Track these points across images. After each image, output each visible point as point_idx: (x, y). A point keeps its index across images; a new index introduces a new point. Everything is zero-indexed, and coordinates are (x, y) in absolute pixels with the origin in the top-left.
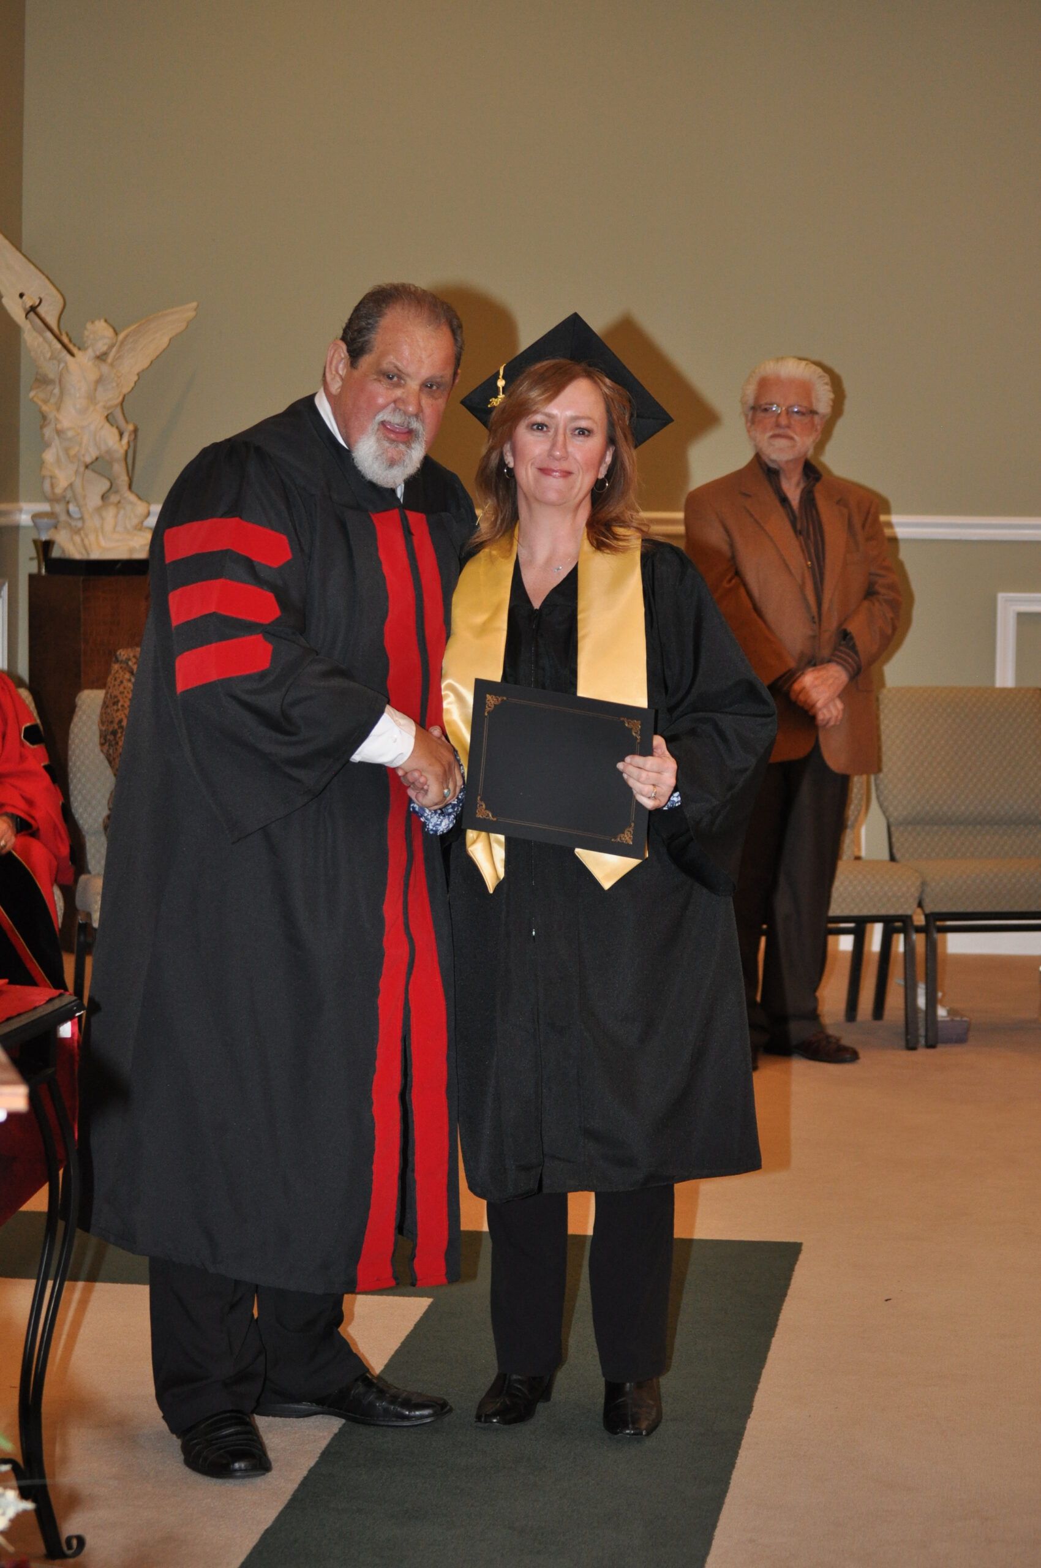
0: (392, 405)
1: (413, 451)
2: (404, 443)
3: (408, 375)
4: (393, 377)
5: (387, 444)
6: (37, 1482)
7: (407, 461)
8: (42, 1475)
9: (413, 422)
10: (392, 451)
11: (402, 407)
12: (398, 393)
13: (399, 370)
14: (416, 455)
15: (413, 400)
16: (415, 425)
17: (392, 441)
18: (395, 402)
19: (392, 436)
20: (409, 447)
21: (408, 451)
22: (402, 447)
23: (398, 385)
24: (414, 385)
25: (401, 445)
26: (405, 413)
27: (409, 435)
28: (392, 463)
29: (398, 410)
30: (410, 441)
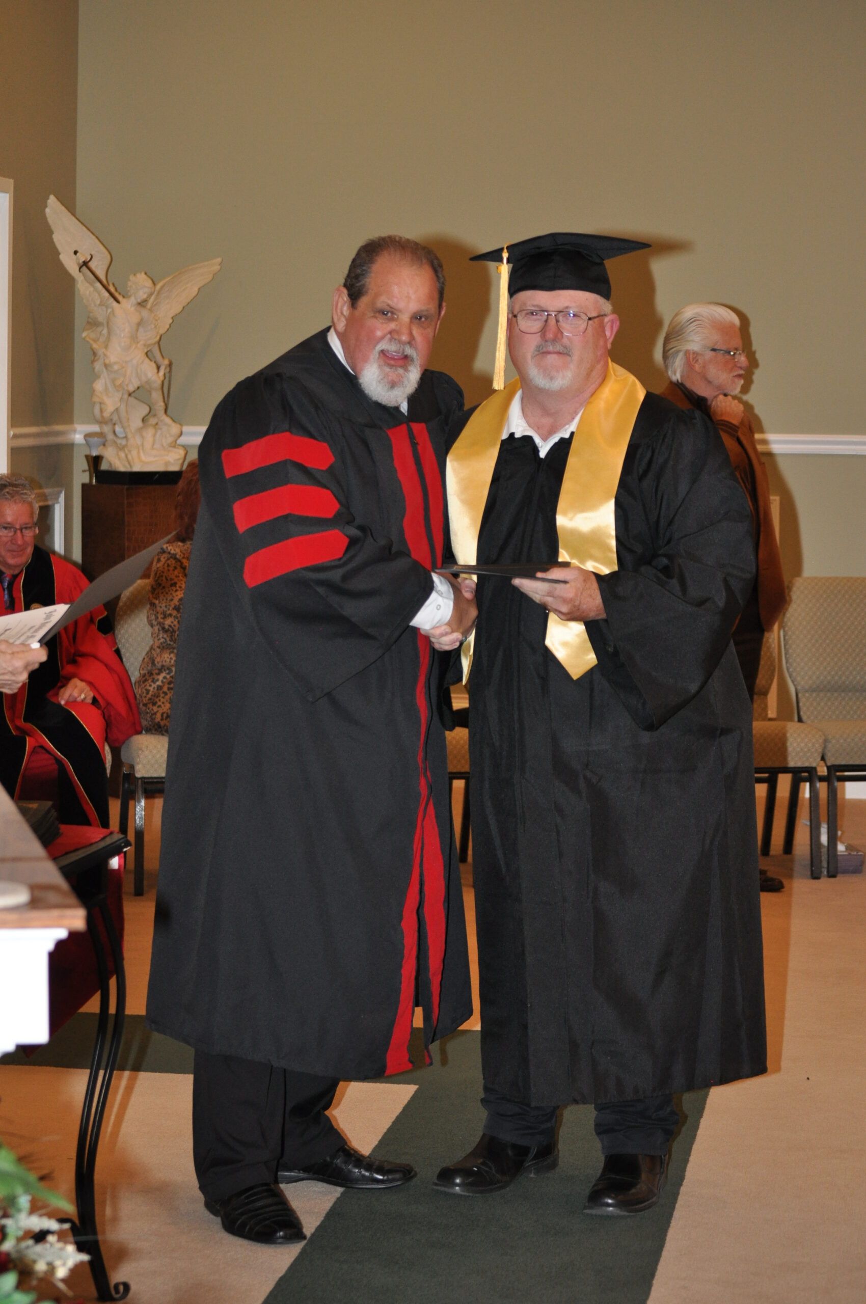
0: (389, 336)
1: (410, 374)
2: (401, 367)
3: (400, 311)
4: (388, 312)
5: (387, 369)
6: (90, 1238)
7: (406, 382)
8: (94, 1232)
9: (406, 349)
10: (392, 374)
11: (396, 337)
12: (393, 325)
13: (391, 307)
14: (413, 376)
15: (405, 330)
16: (409, 351)
17: (391, 366)
18: (390, 333)
19: (392, 362)
20: (406, 370)
21: (406, 373)
22: (401, 371)
23: (392, 319)
24: (405, 318)
25: (399, 369)
26: (400, 342)
27: (406, 359)
28: (393, 385)
29: (393, 340)
30: (407, 365)
